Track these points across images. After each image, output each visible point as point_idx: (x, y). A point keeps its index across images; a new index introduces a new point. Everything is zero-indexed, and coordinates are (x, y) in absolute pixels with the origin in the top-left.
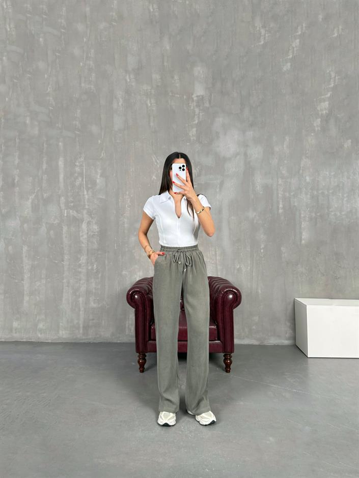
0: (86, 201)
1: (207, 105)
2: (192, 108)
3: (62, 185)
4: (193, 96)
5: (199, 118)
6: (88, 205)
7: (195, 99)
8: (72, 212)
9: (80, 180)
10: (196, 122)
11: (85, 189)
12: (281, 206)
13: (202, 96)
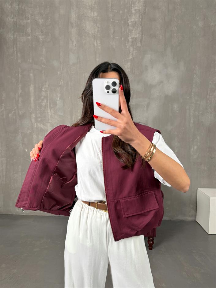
0: (49, 116)
1: (139, 45)
2: (128, 47)
3: (32, 105)
4: (129, 38)
5: (133, 55)
6: (51, 120)
7: (130, 40)
8: (40, 125)
9: (45, 101)
10: (131, 57)
11: (48, 108)
12: (192, 121)
13: (136, 38)
